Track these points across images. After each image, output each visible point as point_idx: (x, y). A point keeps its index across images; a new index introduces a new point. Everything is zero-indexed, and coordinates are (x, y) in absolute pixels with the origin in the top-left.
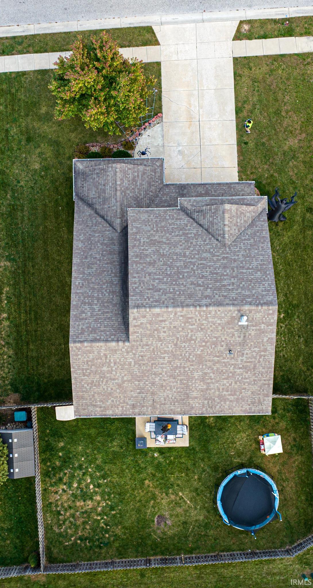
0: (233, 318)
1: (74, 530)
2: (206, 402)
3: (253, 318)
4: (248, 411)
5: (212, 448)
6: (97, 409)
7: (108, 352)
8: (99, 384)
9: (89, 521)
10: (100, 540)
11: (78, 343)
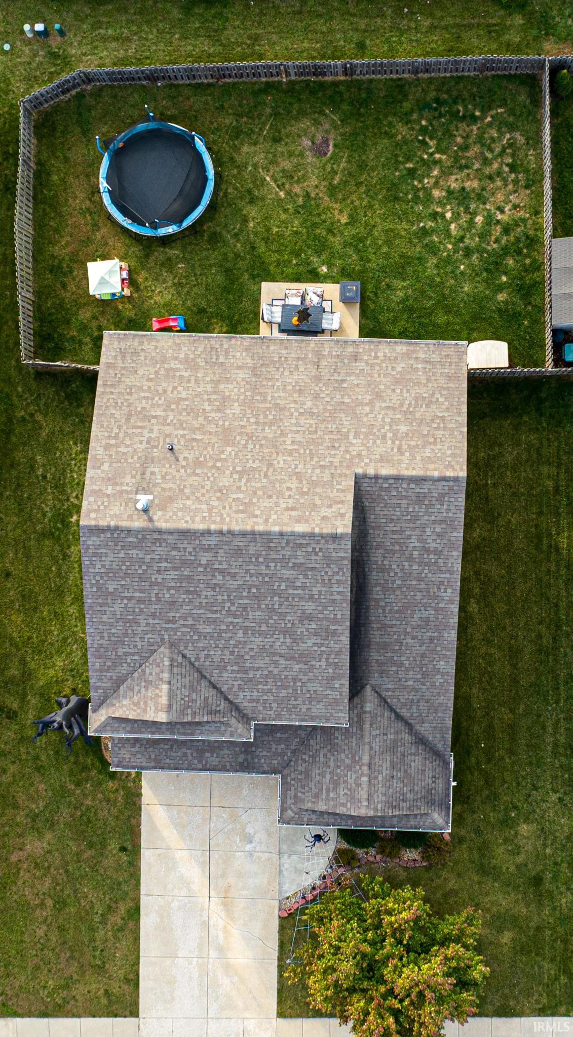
0: (163, 508)
1: (486, 136)
2: (221, 359)
3: (127, 505)
4: (145, 340)
5: (218, 277)
6: (423, 356)
7: (396, 458)
8: (416, 401)
9: (455, 151)
10: (437, 114)
11: (450, 477)
